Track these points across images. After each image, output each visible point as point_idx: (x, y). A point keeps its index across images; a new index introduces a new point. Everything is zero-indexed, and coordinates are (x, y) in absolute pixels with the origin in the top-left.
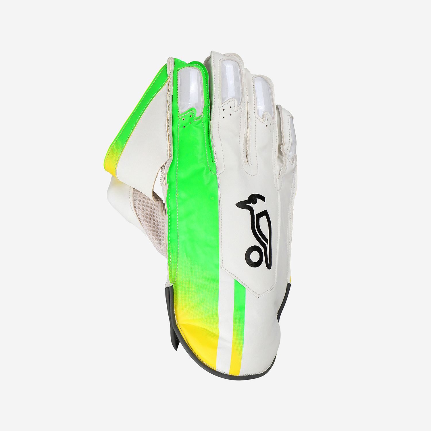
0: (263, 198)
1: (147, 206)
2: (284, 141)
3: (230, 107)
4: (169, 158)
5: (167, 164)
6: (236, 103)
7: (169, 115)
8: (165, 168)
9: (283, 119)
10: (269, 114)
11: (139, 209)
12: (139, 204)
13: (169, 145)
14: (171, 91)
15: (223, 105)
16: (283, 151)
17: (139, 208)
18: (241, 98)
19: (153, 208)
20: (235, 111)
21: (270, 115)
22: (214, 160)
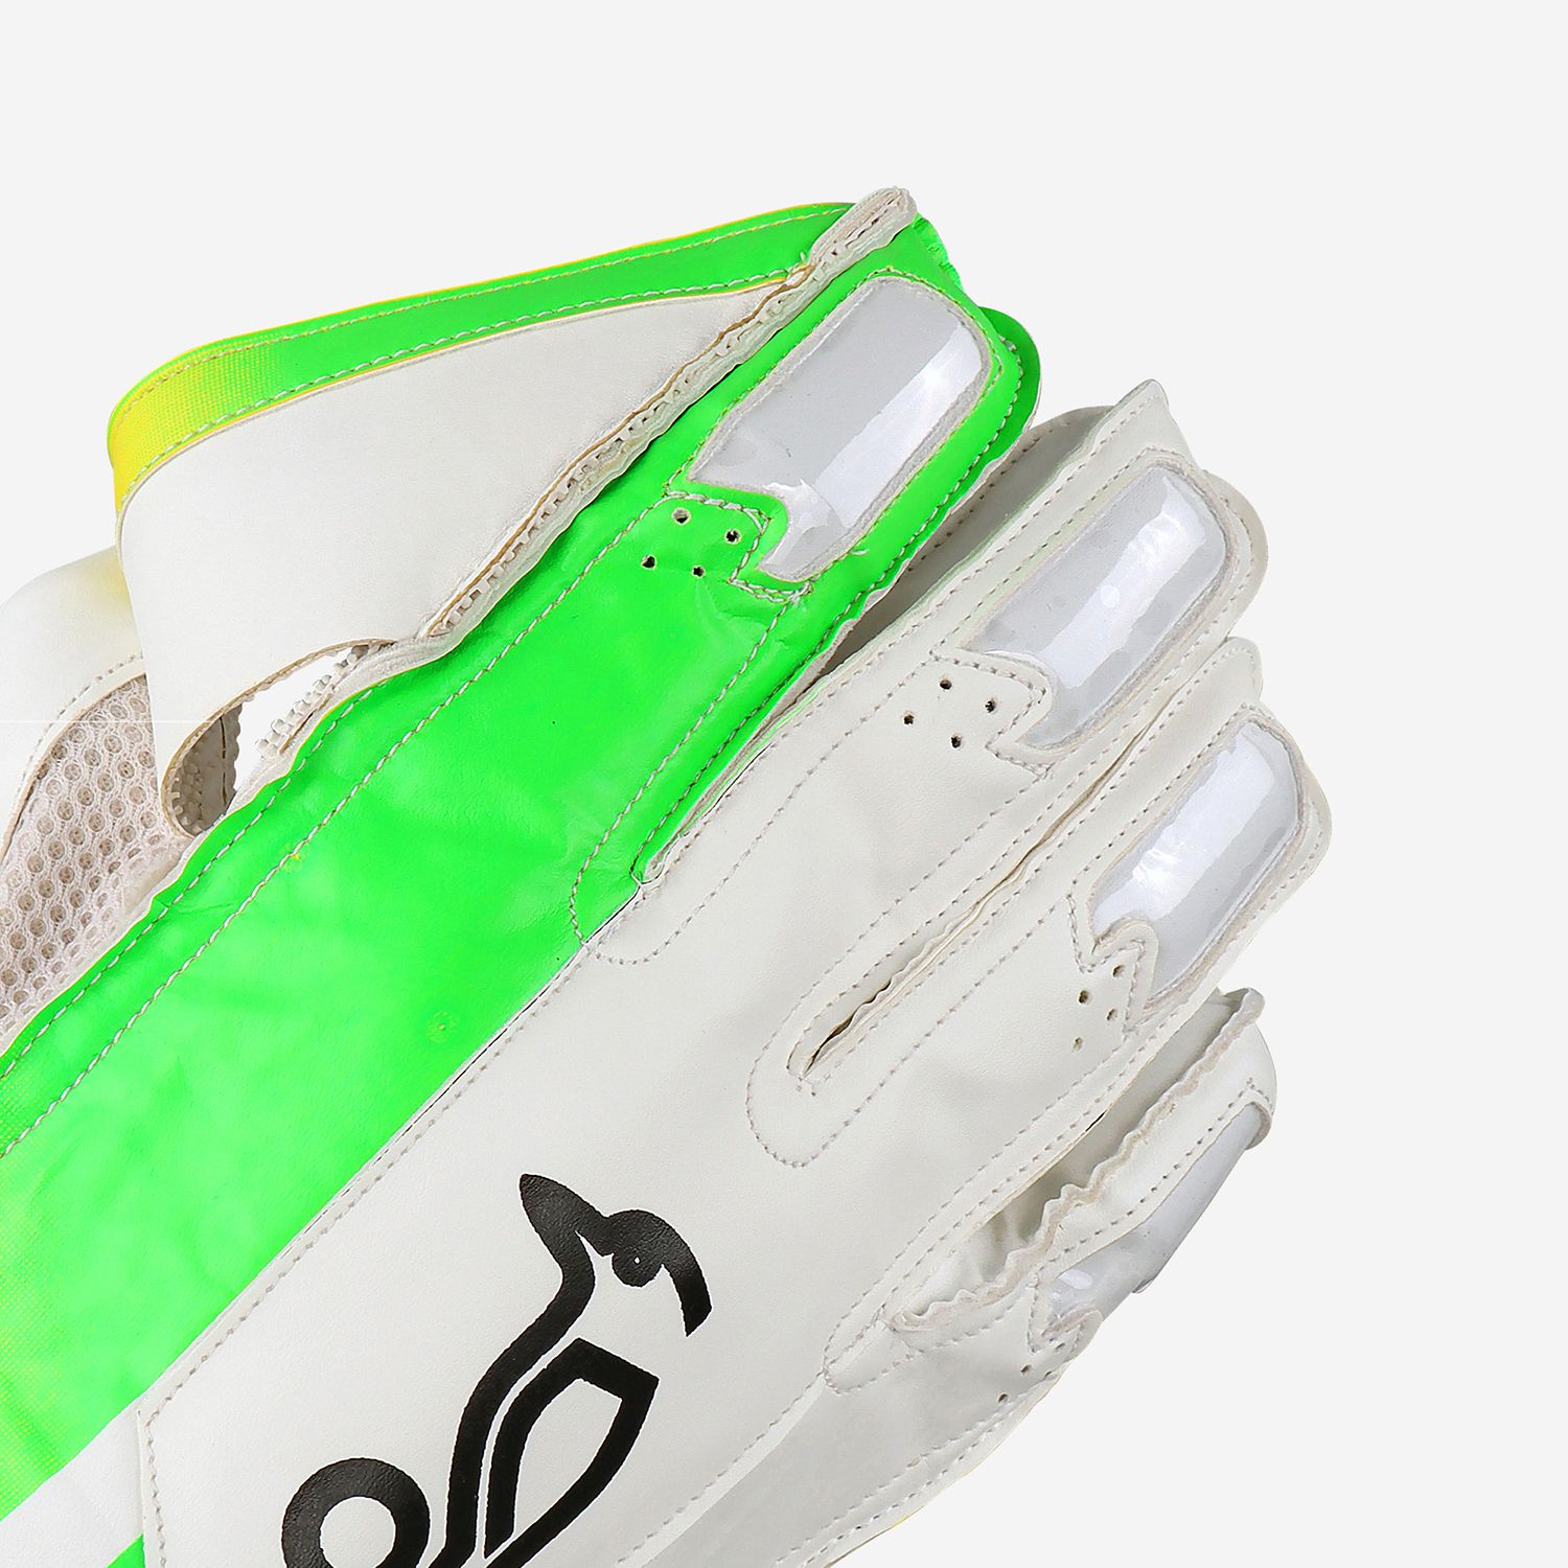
0: (696, 1304)
1: (116, 808)
2: (1106, 1180)
3: (991, 707)
4: (422, 634)
5: (387, 653)
6: (1038, 713)
7: (624, 435)
8: (357, 670)
9: (1209, 1067)
10: (1153, 951)
11: (63, 781)
12: (92, 758)
13: (487, 570)
14: (748, 341)
15: (963, 655)
16: (1054, 1223)
17: (71, 773)
18: (1080, 723)
19: (132, 845)
20: (995, 746)
21: (1150, 962)
22: (649, 867)
